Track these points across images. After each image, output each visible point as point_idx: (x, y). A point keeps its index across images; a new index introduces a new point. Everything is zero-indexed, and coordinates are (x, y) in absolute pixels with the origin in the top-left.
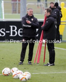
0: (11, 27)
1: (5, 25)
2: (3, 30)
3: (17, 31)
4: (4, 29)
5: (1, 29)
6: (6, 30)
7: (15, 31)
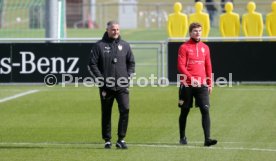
0: (24, 54)
1: (12, 51)
2: (6, 62)
3: (36, 62)
4: (9, 60)
5: (3, 60)
6: (13, 61)
7: (31, 62)
